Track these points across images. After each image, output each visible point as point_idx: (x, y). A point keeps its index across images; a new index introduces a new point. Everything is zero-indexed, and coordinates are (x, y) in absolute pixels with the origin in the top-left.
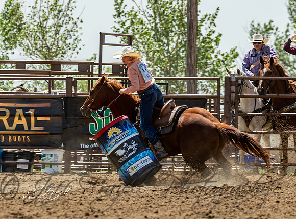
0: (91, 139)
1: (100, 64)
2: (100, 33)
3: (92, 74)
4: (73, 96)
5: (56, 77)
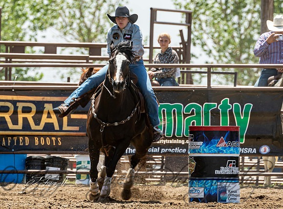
1: (151, 48)
2: (151, 9)
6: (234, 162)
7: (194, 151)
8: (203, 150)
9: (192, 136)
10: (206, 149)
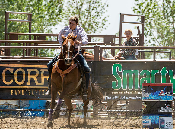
0: (113, 93)
1: (120, 37)
2: (120, 14)
3: (114, 44)
4: (100, 61)
5: (89, 46)
6: (169, 105)
7: (145, 98)
8: (151, 98)
9: (144, 89)
10: (153, 97)
